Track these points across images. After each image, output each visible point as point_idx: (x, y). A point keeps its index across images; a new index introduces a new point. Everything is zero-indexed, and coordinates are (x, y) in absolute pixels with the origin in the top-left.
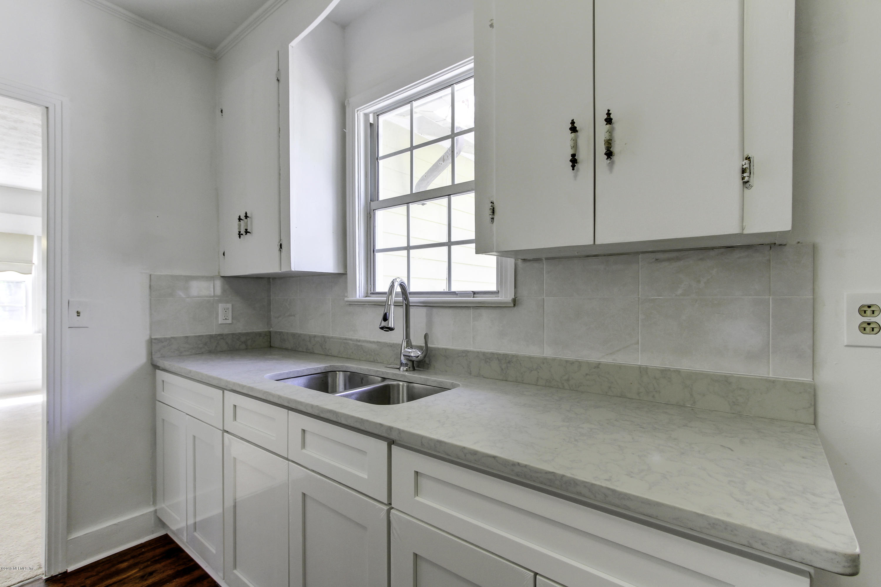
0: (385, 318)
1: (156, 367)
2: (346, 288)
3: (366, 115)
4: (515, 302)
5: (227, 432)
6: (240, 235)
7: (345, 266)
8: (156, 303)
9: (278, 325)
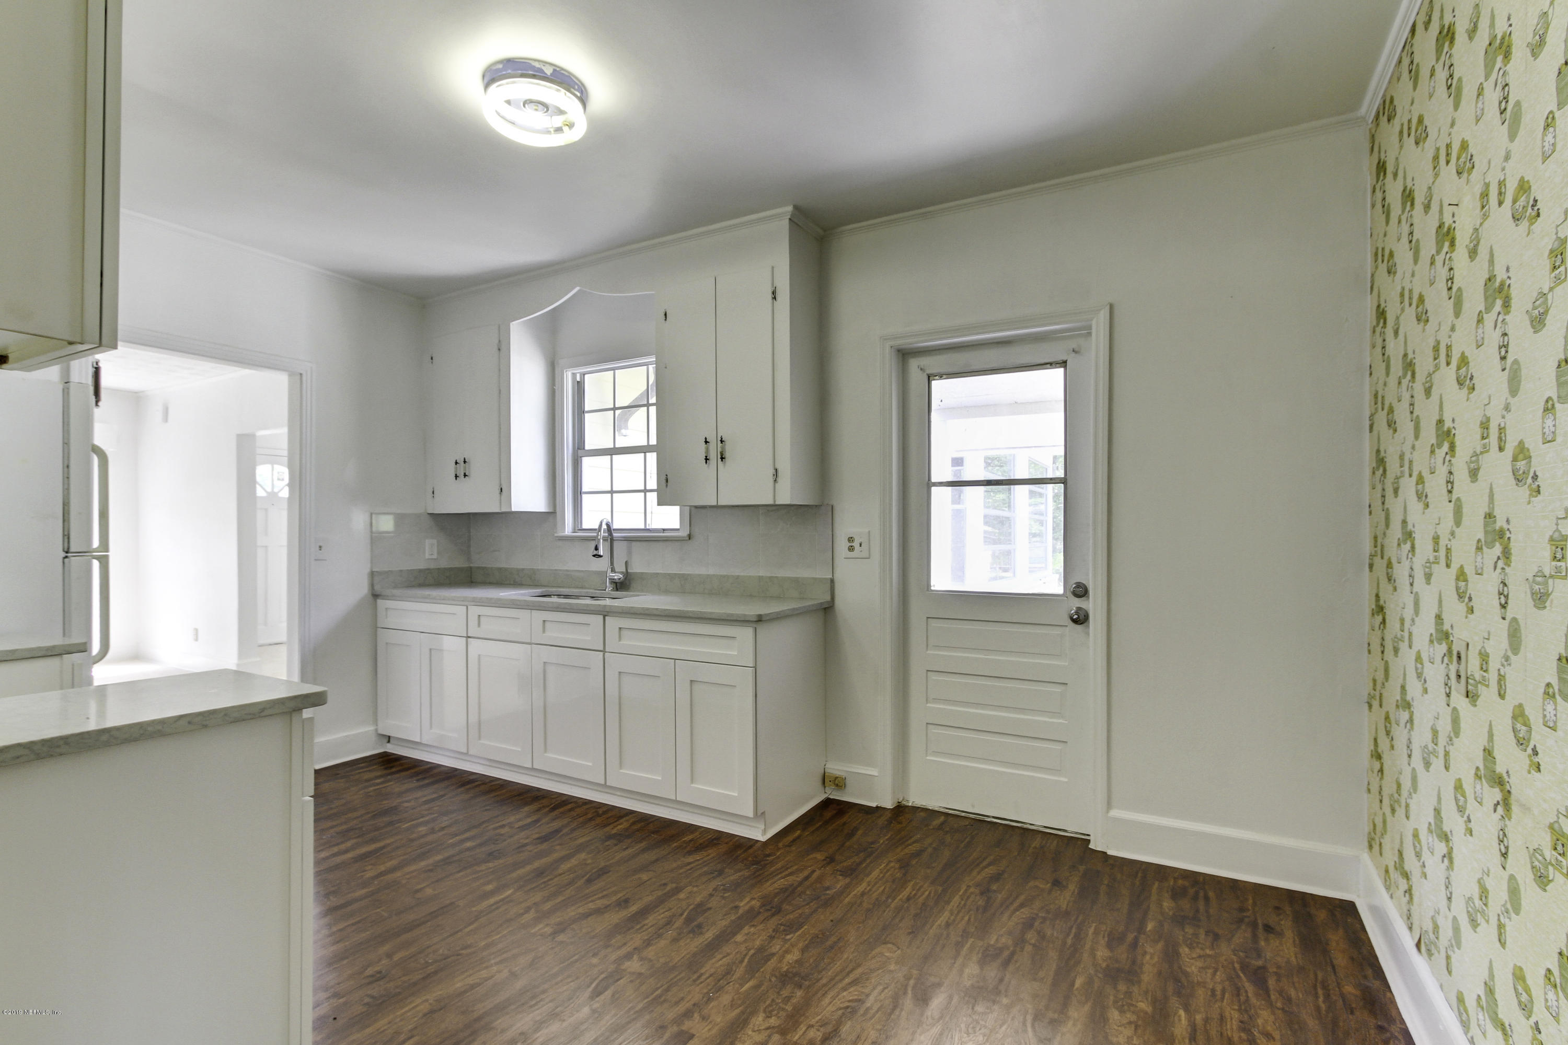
0: (596, 548)
1: (375, 596)
2: (555, 525)
3: (574, 375)
4: (690, 537)
5: (470, 637)
6: (456, 477)
7: (554, 506)
8: (375, 538)
9: (480, 560)
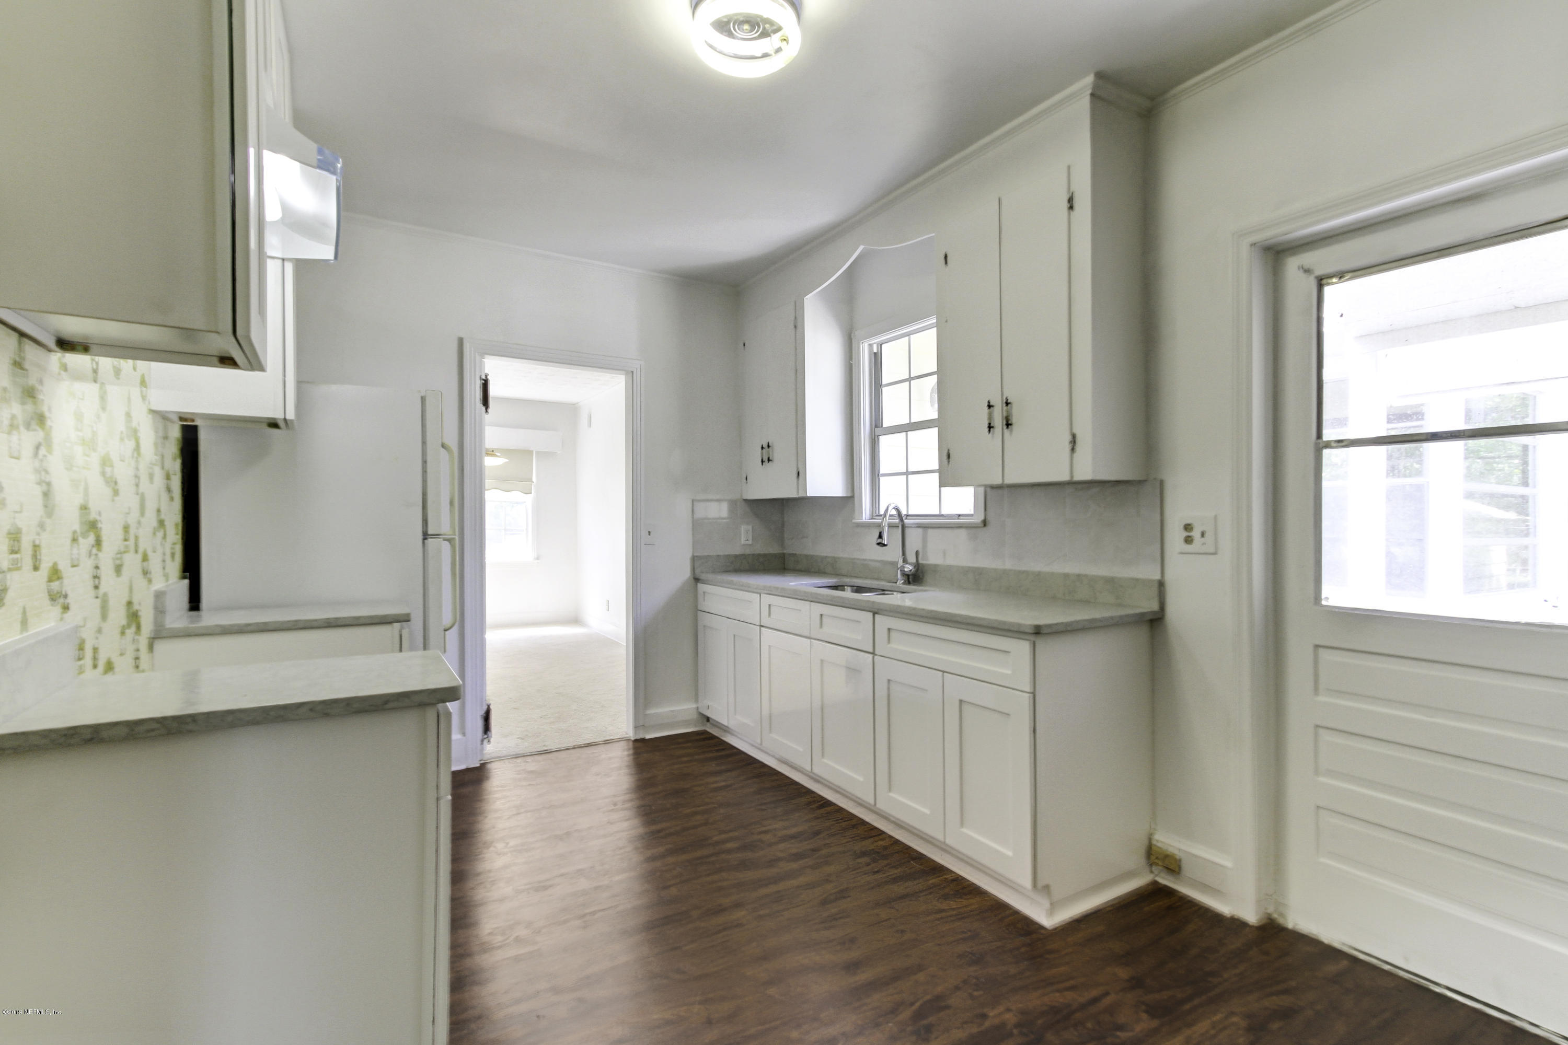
0: (880, 536)
1: (697, 580)
2: (853, 510)
3: (871, 346)
4: (985, 523)
5: (763, 626)
7: (853, 490)
8: (697, 525)
9: (794, 547)
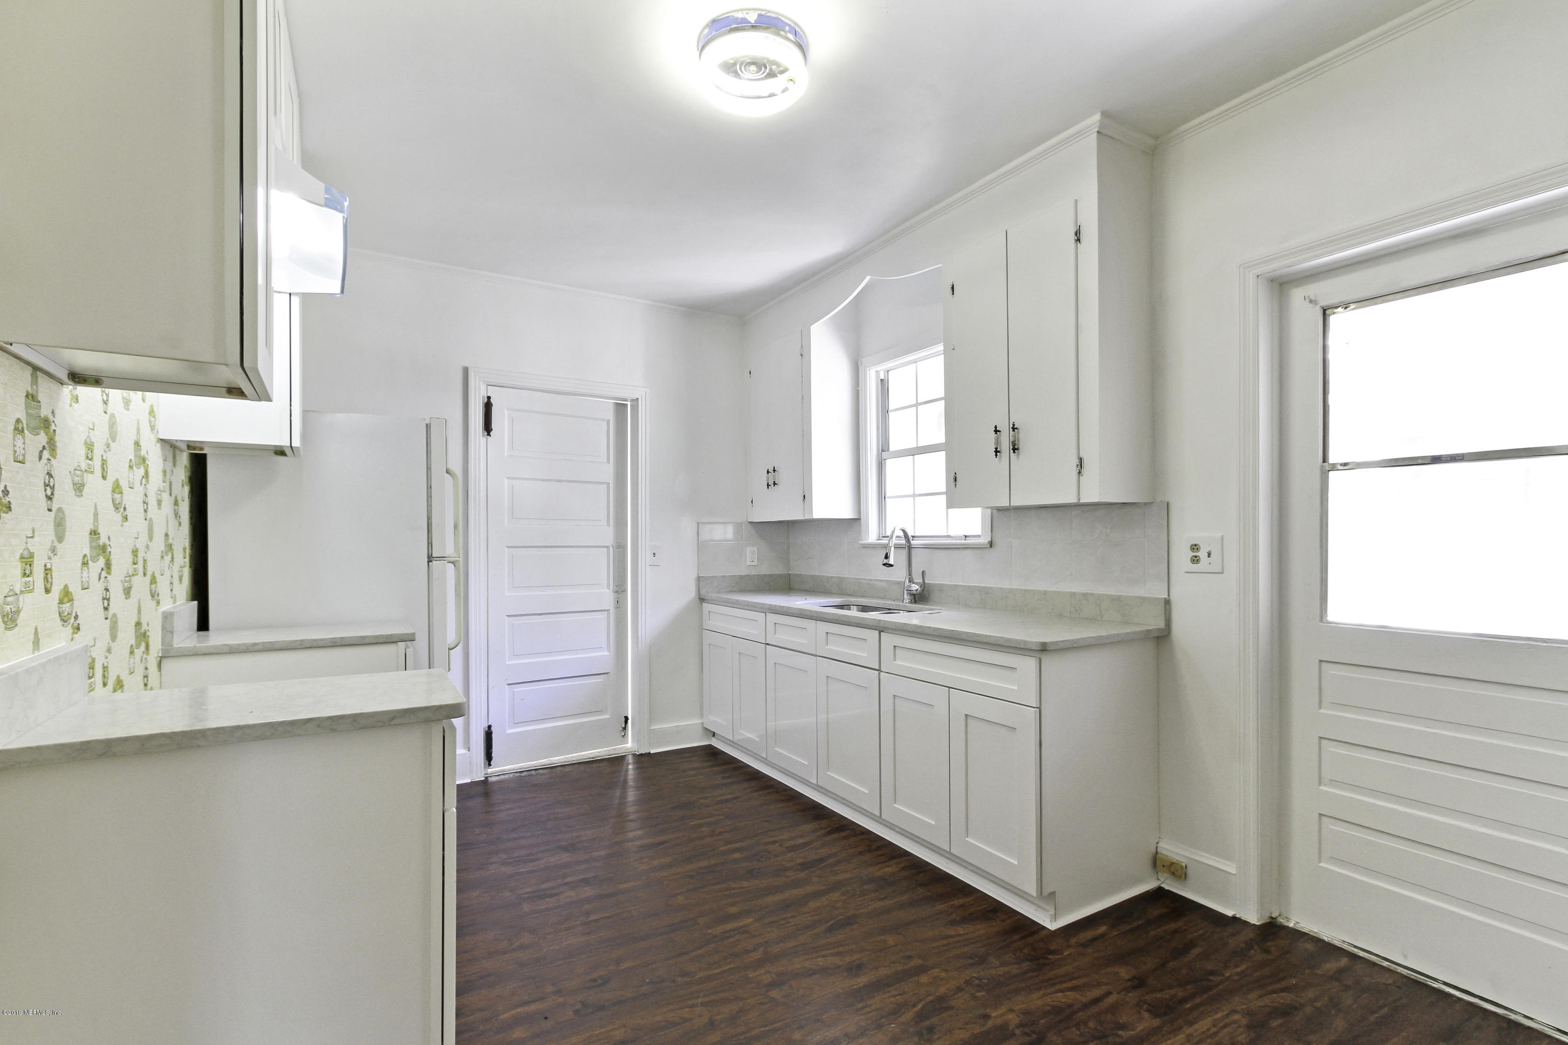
0: (887, 557)
1: (702, 600)
2: (860, 532)
3: (878, 372)
4: (991, 544)
5: (768, 644)
6: (768, 485)
7: (859, 512)
8: (702, 546)
9: (797, 568)
